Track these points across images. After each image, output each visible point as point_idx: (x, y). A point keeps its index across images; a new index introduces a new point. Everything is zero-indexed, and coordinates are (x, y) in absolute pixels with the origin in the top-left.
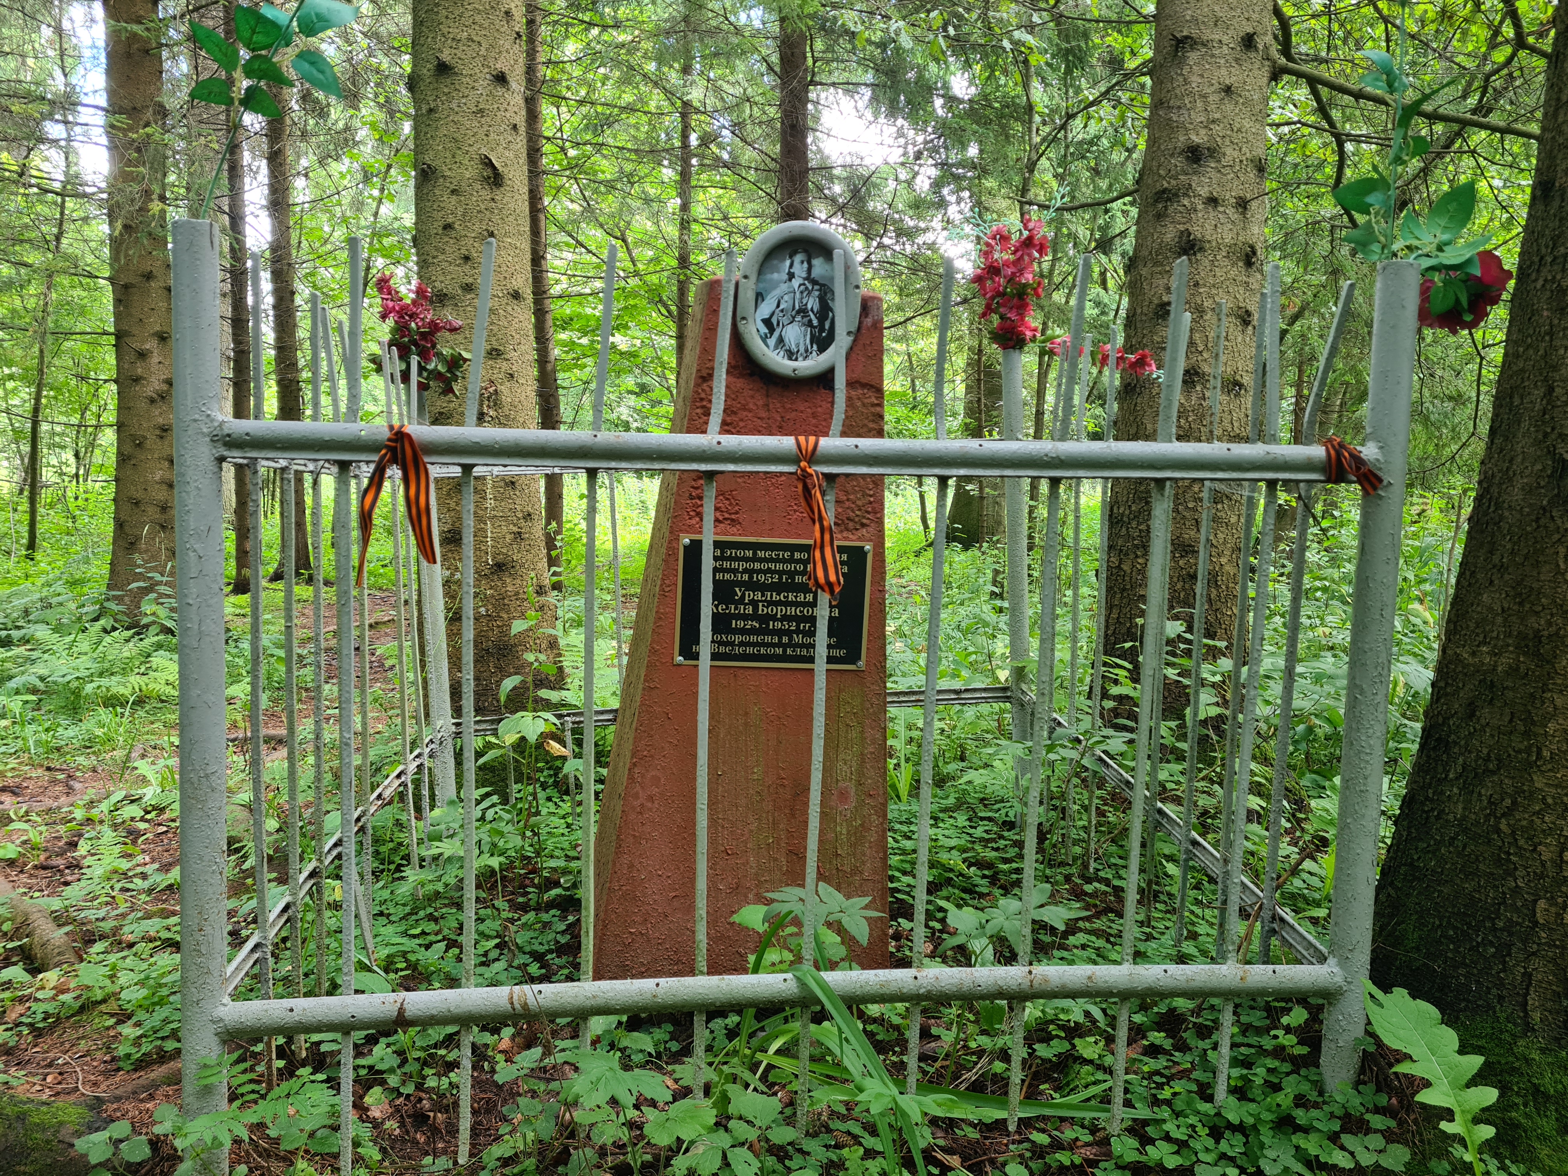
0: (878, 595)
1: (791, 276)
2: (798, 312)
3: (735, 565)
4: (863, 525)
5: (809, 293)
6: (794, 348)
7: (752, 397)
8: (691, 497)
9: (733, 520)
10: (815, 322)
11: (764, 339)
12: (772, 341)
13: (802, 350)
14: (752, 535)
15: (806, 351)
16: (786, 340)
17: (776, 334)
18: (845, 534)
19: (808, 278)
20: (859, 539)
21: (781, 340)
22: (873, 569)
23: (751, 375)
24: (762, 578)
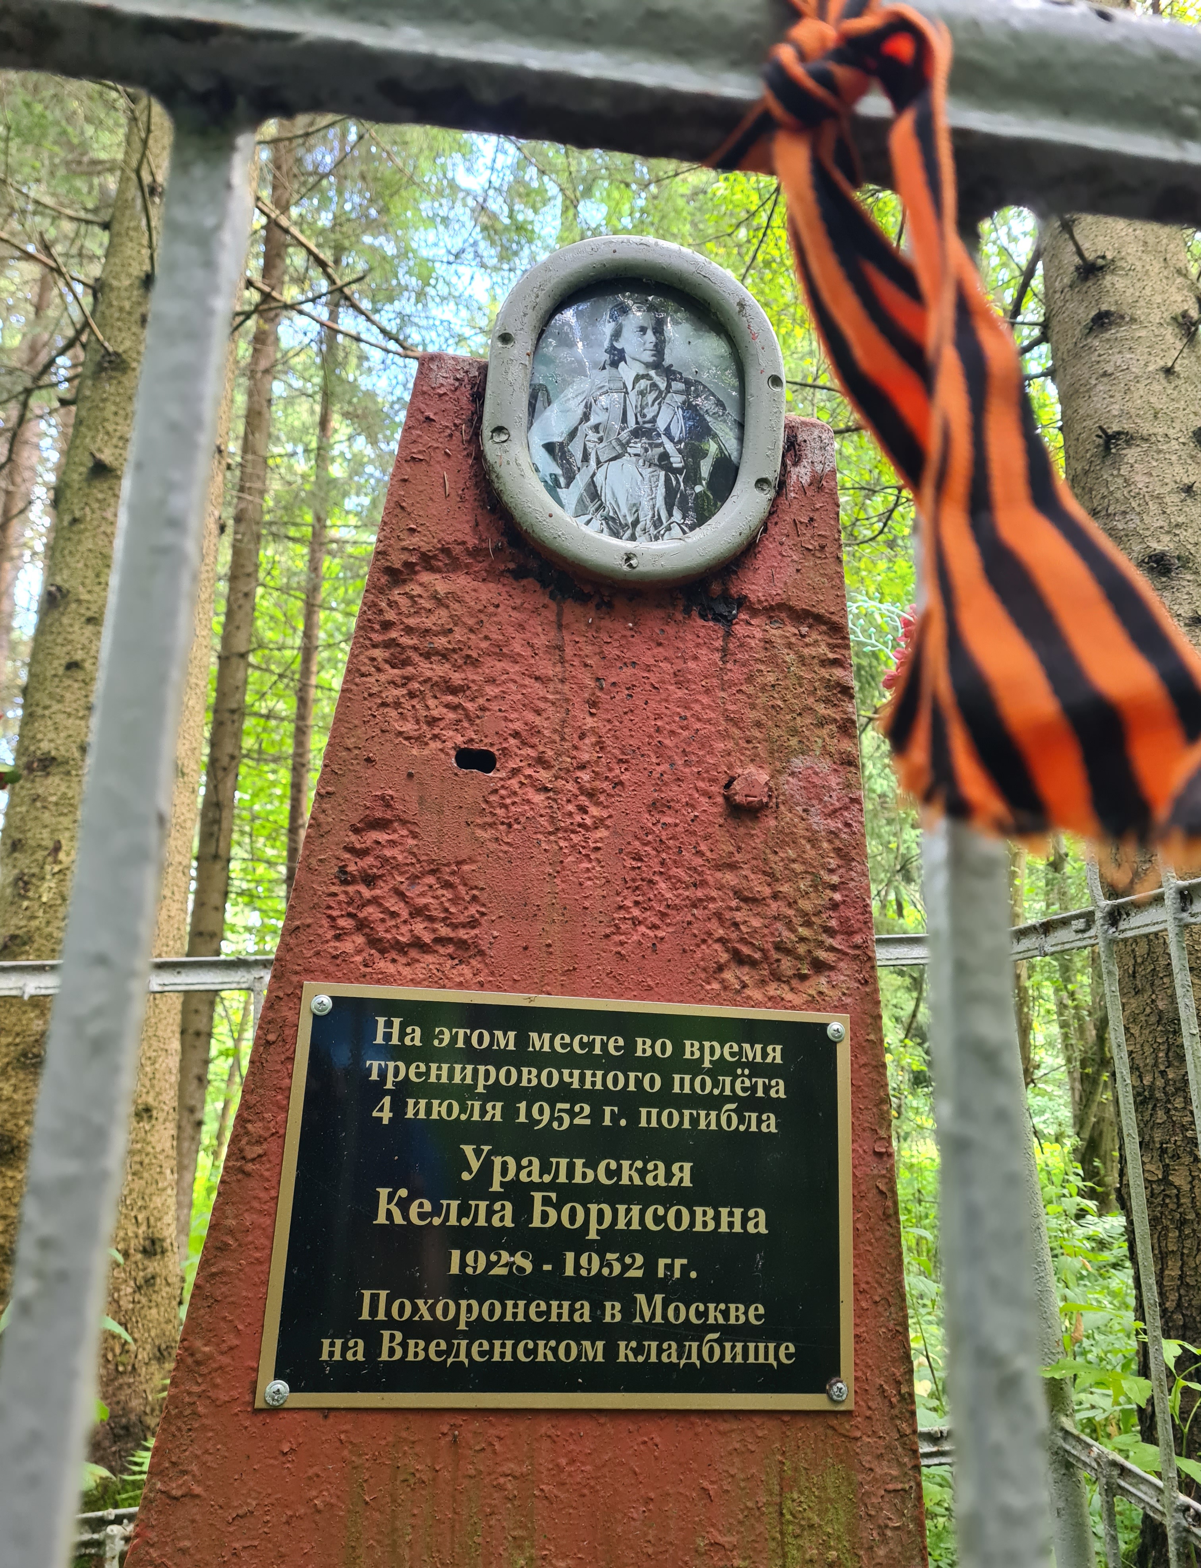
0: (876, 1168)
1: (617, 357)
2: (637, 433)
3: (463, 1074)
4: (819, 966)
5: (661, 397)
6: (626, 515)
7: (521, 627)
8: (345, 878)
9: (462, 944)
10: (677, 461)
11: (553, 486)
12: (571, 495)
13: (646, 519)
14: (514, 986)
15: (657, 523)
16: (607, 497)
17: (581, 481)
18: (773, 989)
19: (658, 365)
20: (812, 1003)
21: (593, 492)
22: (856, 1089)
23: (518, 574)
24: (541, 1112)
